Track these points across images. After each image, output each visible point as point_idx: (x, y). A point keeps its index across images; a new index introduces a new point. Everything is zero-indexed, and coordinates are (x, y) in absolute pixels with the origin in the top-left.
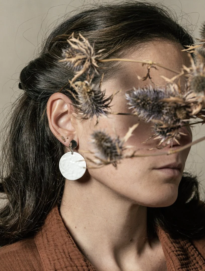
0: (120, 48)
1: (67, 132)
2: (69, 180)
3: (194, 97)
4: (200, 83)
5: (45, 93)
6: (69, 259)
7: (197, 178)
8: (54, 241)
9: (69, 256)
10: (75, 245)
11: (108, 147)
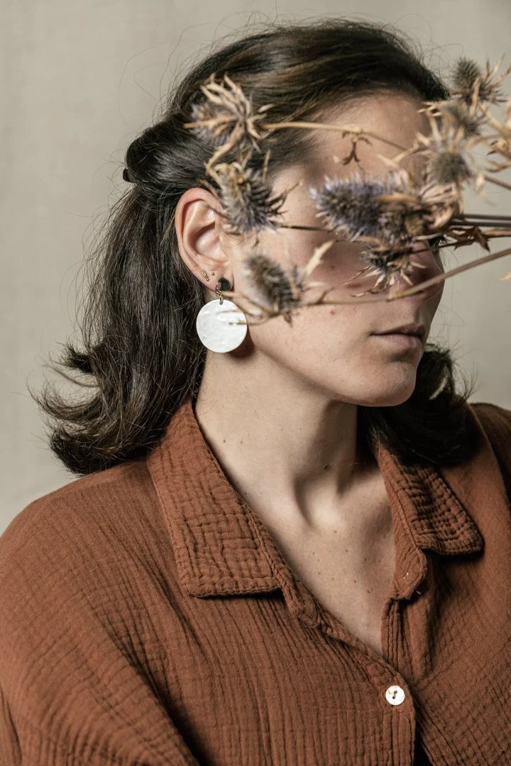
0: (316, 106)
1: (212, 263)
2: (214, 353)
3: (438, 195)
4: (447, 165)
5: (173, 189)
6: (210, 500)
7: (450, 353)
8: (182, 466)
9: (211, 494)
10: (222, 474)
11: (275, 285)
